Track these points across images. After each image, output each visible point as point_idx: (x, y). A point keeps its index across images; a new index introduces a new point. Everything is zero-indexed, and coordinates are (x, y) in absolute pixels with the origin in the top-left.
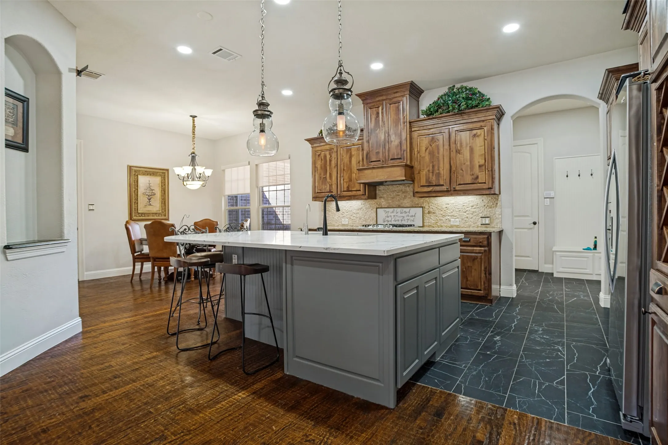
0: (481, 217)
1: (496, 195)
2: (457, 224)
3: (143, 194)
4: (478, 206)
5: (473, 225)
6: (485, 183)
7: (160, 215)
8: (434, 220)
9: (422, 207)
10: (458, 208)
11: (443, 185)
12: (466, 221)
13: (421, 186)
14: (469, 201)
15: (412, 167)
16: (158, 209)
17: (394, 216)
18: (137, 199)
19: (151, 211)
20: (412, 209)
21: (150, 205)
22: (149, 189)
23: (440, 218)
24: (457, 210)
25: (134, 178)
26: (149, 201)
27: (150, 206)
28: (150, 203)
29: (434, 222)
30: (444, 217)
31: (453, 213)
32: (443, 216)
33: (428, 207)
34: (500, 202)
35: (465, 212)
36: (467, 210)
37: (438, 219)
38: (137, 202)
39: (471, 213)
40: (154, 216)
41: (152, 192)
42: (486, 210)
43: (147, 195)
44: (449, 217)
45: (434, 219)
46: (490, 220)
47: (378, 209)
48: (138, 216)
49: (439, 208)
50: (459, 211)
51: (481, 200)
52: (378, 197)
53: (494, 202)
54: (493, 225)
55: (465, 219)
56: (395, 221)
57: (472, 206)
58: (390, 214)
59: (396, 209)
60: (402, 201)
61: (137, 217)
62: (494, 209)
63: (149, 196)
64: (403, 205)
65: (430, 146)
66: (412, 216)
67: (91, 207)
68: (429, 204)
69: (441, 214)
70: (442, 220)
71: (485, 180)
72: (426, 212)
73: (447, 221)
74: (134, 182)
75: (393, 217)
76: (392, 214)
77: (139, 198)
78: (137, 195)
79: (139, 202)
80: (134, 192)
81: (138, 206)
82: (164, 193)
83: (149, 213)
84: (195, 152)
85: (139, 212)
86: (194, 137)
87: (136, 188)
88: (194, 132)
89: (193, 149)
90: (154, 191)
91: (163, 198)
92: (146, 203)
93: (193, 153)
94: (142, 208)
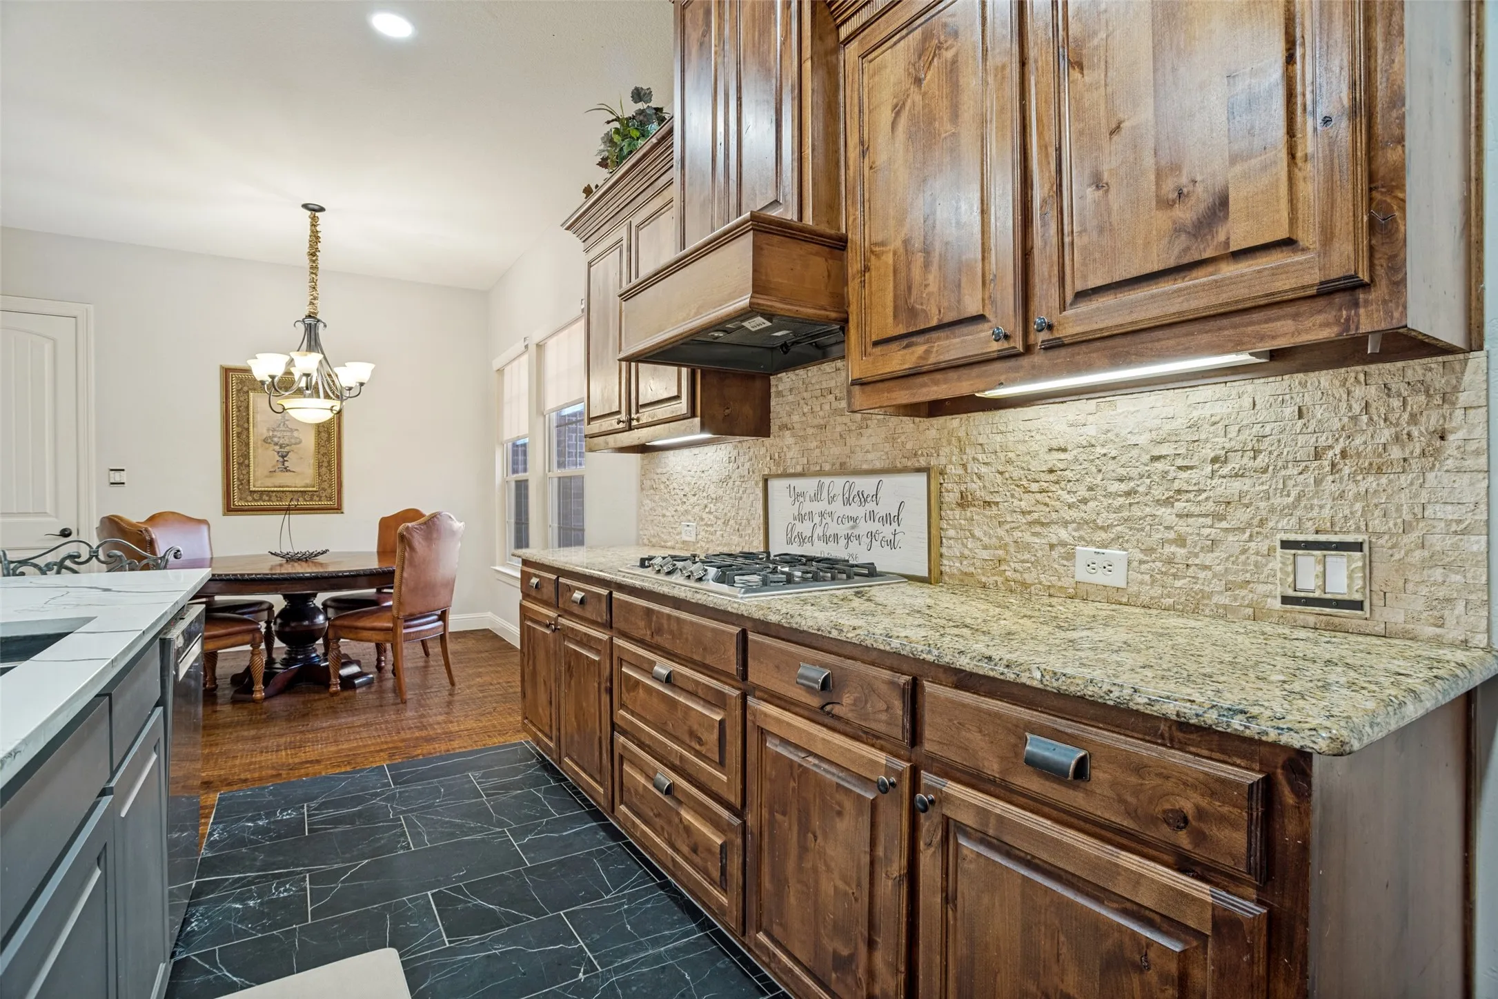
0: (1286, 545)
1: (1434, 362)
2: (1117, 579)
3: (265, 441)
4: (1262, 460)
5: (1224, 600)
6: (1288, 243)
7: (315, 498)
8: (985, 548)
9: (926, 470)
10: (1123, 472)
11: (980, 318)
12: (1170, 561)
13: (876, 344)
14: (1194, 426)
15: (839, 244)
16: (308, 481)
17: (822, 515)
18: (246, 456)
19: (291, 487)
20: (889, 481)
21: (286, 469)
22: (282, 428)
23: (1017, 534)
24: (1115, 487)
25: (238, 400)
26: (281, 459)
27: (287, 474)
28: (286, 464)
29: (985, 554)
30: (1038, 529)
31: (1092, 504)
32: (1030, 524)
33: (961, 471)
34: (1478, 416)
35: (1168, 502)
36: (1176, 485)
37: (1008, 539)
38: (246, 462)
39: (1210, 506)
40: (297, 500)
41: (292, 437)
42: (1328, 486)
43: (276, 444)
44: (1064, 534)
45: (986, 540)
46: (1369, 566)
47: (772, 483)
48: (250, 498)
49: (1015, 475)
50: (1128, 494)
51: (1290, 411)
52: (774, 428)
53: (1414, 419)
54: (1395, 616)
55: (1170, 549)
56: (826, 539)
57: (1215, 460)
58: (808, 507)
59: (826, 481)
60: (852, 440)
61: (248, 501)
62: (1404, 480)
63: (281, 447)
64: (857, 461)
65: (913, 89)
66: (887, 519)
67: (117, 477)
68: (962, 451)
69: (1023, 513)
70: (1028, 547)
71: (1293, 221)
72: (951, 498)
73: (1055, 554)
74: (239, 411)
75: (817, 519)
76: (817, 507)
77: (251, 451)
78: (248, 445)
79: (252, 462)
80: (239, 435)
81: (248, 473)
82: (329, 439)
83: (283, 492)
84: (316, 314)
85: (252, 489)
86: (312, 268)
87: (246, 425)
88: (313, 254)
89: (311, 303)
90: (296, 434)
91: (323, 450)
92: (274, 466)
93: (310, 316)
94: (260, 478)
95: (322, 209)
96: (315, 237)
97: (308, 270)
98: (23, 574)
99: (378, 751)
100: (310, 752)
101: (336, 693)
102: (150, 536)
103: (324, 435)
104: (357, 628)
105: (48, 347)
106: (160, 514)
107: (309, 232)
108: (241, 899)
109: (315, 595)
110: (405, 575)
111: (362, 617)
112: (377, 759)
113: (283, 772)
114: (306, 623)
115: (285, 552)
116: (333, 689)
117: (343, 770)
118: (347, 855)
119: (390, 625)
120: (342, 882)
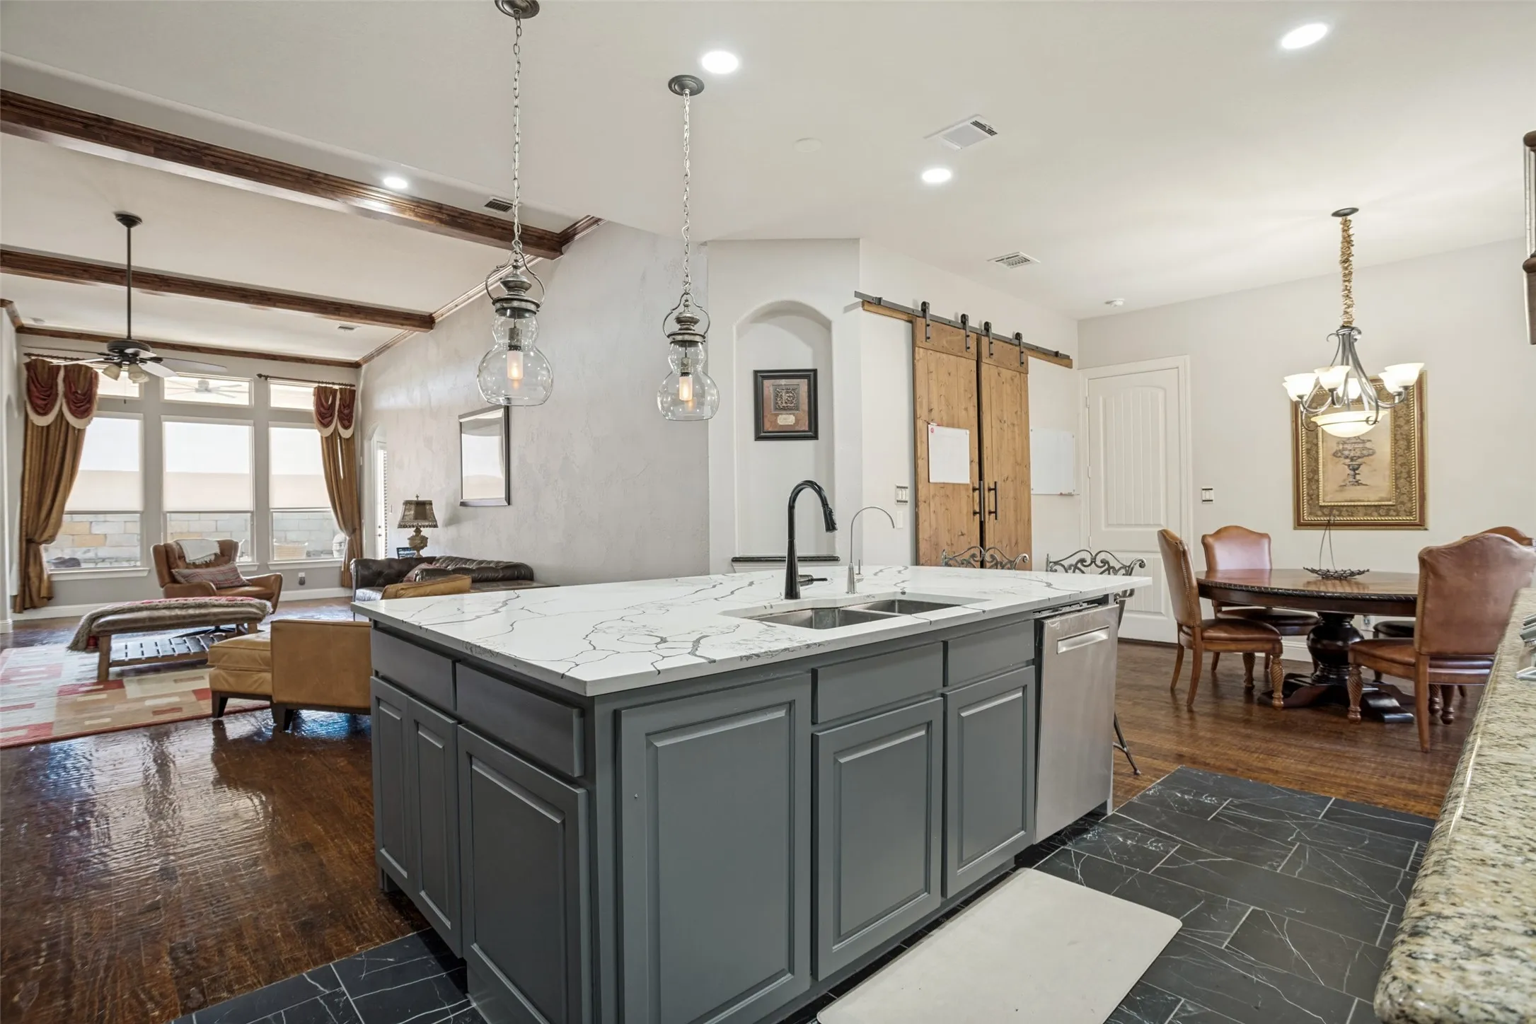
3: (1335, 455)
7: (1392, 513)
16: (1383, 495)
18: (1316, 472)
19: (1363, 501)
21: (1358, 483)
22: (1353, 440)
26: (1352, 473)
27: (1358, 487)
28: (1358, 477)
38: (1316, 477)
40: (1371, 515)
41: (1364, 449)
43: (1347, 457)
48: (1320, 513)
61: (1317, 516)
63: (1352, 460)
67: (1207, 495)
77: (1321, 467)
78: (1317, 460)
79: (1321, 477)
80: (1308, 451)
81: (1318, 488)
82: (1408, 448)
83: (1354, 506)
84: (1350, 323)
85: (1322, 503)
86: (1345, 275)
87: (1315, 441)
88: (1346, 261)
89: (1346, 313)
90: (1368, 445)
91: (1401, 460)
92: (1344, 480)
93: (1343, 327)
94: (1331, 490)
95: (1354, 210)
96: (1347, 241)
97: (1341, 278)
98: (1056, 571)
99: (1341, 785)
100: (1278, 763)
101: (1354, 721)
102: (1183, 548)
103: (1402, 443)
104: (1374, 656)
105: (1161, 394)
106: (1226, 529)
107: (1340, 239)
108: (1126, 837)
109: (1352, 617)
110: (1428, 605)
111: (1383, 646)
112: (1333, 791)
113: (1240, 769)
114: (1340, 643)
115: (1324, 568)
116: (1352, 716)
117: (1290, 787)
118: (1222, 848)
119: (1412, 660)
120: (1197, 863)
